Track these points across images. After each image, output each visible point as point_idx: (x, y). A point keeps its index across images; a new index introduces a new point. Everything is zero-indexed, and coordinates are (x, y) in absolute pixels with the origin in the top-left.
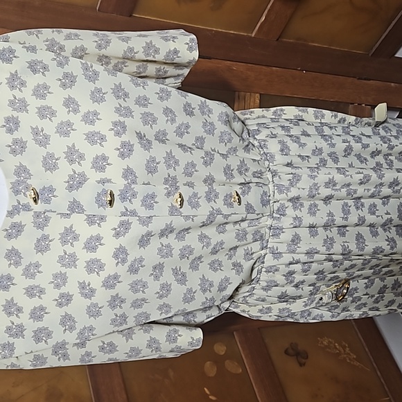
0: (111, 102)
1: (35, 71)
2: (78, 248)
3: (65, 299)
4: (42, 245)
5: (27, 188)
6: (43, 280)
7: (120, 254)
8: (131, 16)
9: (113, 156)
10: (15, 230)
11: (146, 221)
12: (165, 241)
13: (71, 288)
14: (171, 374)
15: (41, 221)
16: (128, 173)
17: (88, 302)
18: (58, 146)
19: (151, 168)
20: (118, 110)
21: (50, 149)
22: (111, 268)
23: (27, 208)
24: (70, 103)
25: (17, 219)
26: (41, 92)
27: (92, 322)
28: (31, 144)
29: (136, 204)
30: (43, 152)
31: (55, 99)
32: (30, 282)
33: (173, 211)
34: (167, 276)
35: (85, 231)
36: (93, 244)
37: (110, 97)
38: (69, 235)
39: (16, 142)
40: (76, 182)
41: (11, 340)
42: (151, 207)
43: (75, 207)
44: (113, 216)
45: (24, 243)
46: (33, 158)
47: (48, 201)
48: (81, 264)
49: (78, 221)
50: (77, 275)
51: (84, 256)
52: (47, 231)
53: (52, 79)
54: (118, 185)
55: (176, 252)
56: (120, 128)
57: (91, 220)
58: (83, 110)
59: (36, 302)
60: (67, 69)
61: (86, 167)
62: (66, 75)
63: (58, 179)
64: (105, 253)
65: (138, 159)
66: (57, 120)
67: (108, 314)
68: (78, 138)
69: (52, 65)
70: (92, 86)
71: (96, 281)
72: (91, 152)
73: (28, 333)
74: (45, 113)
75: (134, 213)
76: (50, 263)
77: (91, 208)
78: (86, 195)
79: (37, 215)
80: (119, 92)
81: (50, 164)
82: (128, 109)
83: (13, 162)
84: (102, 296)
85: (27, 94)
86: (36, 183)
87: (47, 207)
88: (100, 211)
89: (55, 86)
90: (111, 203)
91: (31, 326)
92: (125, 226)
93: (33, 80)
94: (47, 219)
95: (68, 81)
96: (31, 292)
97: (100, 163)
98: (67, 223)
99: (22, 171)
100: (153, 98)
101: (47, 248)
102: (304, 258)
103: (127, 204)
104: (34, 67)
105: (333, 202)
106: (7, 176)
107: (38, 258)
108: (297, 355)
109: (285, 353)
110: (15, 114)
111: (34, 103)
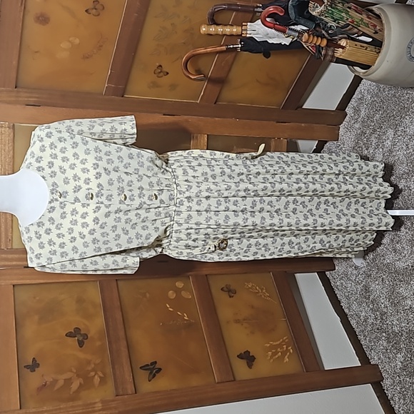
0: (93, 154)
2: (78, 217)
3: (74, 239)
4: (63, 216)
5: (57, 192)
6: (64, 231)
7: (96, 220)
8: (123, 96)
9: (93, 178)
10: (52, 209)
11: (107, 207)
12: (117, 215)
13: (76, 234)
14: (148, 295)
15: (63, 206)
16: (99, 185)
17: (83, 241)
18: (70, 173)
19: (110, 183)
20: (96, 158)
21: (66, 175)
23: (57, 200)
24: (75, 155)
25: (52, 205)
26: (63, 150)
27: (85, 250)
28: (59, 173)
29: (103, 199)
30: (63, 176)
31: (69, 154)
32: (59, 232)
33: (121, 202)
34: (119, 231)
35: (81, 210)
37: (93, 152)
38: (74, 212)
39: (52, 172)
40: (77, 189)
41: (51, 256)
42: (110, 200)
43: (77, 200)
44: (93, 204)
45: (56, 215)
46: (59, 179)
47: (65, 197)
48: (79, 224)
49: (78, 206)
50: (78, 228)
51: (80, 221)
52: (65, 210)
53: (68, 144)
54: (95, 190)
55: (123, 221)
56: (96, 166)
57: (83, 205)
58: (81, 158)
59: (61, 240)
60: (74, 140)
61: (81, 183)
62: (74, 143)
63: (70, 188)
64: (89, 220)
65: (104, 179)
66: (69, 163)
67: (92, 246)
68: (78, 171)
69: (68, 139)
70: (85, 147)
71: (85, 231)
72: (83, 176)
73: (58, 254)
74: (65, 159)
75: (102, 203)
76: (66, 224)
77: (83, 200)
78: (81, 195)
79: (61, 203)
80: (97, 150)
81: (66, 182)
82: (100, 157)
83: (51, 180)
84: (89, 238)
85: (57, 151)
86: (60, 190)
87: (65, 200)
88: (88, 202)
89: (69, 148)
90: (92, 198)
91: (59, 250)
92: (99, 208)
93: (60, 145)
94: (65, 205)
96: (59, 236)
97: (87, 181)
98: (73, 206)
99: (54, 184)
100: (113, 152)
101: (65, 217)
102: (195, 226)
103: (99, 199)
104: (60, 140)
105: (211, 199)
106: (48, 187)
107: (61, 221)
108: (229, 291)
109: (222, 289)
110: (52, 160)
111: (60, 155)
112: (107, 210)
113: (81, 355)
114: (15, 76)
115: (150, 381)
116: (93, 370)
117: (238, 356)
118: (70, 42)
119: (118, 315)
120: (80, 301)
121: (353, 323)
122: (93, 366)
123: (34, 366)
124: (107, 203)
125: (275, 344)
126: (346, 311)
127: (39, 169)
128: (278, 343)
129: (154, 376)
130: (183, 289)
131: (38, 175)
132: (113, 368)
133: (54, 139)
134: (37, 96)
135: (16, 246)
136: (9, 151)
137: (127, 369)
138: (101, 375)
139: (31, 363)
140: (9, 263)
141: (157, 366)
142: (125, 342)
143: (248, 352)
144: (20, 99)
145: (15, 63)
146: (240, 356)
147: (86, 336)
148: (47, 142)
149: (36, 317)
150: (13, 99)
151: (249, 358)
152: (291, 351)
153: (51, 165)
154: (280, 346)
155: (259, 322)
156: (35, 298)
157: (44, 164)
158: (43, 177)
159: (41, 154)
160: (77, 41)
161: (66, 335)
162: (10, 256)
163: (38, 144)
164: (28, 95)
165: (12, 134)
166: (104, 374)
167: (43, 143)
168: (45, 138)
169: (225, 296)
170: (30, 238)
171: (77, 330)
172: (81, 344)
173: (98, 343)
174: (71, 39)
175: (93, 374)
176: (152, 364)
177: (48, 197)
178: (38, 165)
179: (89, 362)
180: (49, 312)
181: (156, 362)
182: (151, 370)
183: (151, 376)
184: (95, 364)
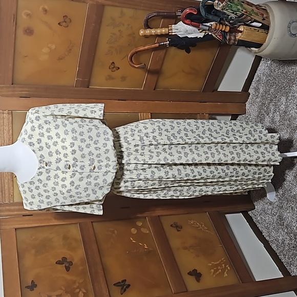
0: (71, 134)
1: (46, 124)
2: (59, 180)
4: (48, 178)
5: (44, 162)
6: (49, 188)
7: (72, 183)
8: (88, 87)
9: (70, 154)
10: (40, 174)
11: (81, 173)
12: (89, 180)
14: (116, 232)
15: (48, 171)
16: (75, 159)
17: (63, 196)
18: (53, 149)
19: (83, 156)
20: (72, 138)
21: (51, 150)
22: (69, 187)
23: (43, 167)
24: (57, 134)
25: (40, 170)
26: (48, 130)
27: (64, 201)
28: (45, 148)
29: (78, 169)
30: (48, 151)
31: (53, 133)
32: (45, 188)
33: (91, 171)
34: (89, 191)
35: (61, 176)
36: (63, 180)
37: (70, 133)
38: (56, 176)
39: (40, 147)
40: (59, 160)
42: (83, 169)
43: (58, 168)
44: (70, 172)
45: (43, 177)
46: (45, 152)
47: (50, 166)
48: (60, 185)
49: (59, 173)
50: (59, 188)
52: (49, 174)
53: (52, 126)
54: (71, 162)
55: (93, 184)
57: (63, 172)
58: (61, 138)
59: (47, 194)
60: (56, 123)
61: (61, 156)
62: (56, 125)
63: (53, 159)
64: (67, 183)
66: (53, 141)
67: (69, 199)
69: (52, 122)
70: (65, 129)
71: (64, 190)
72: (63, 152)
73: (45, 203)
74: (50, 138)
75: (77, 171)
76: (51, 184)
77: (63, 169)
78: (62, 165)
79: (47, 170)
80: (74, 131)
81: (50, 154)
83: (40, 153)
85: (44, 131)
86: (46, 160)
87: (50, 168)
88: (66, 170)
89: (53, 129)
90: (69, 168)
91: (46, 201)
92: (74, 175)
93: (46, 126)
94: (50, 171)
95: (57, 127)
96: (45, 191)
97: (66, 155)
98: (56, 172)
99: (42, 156)
101: (50, 179)
103: (74, 168)
104: (46, 122)
106: (38, 158)
107: (47, 182)
108: (177, 227)
109: (171, 226)
110: (40, 138)
111: (46, 134)
112: (81, 176)
113: (68, 277)
114: (11, 75)
115: (122, 294)
116: (78, 287)
117: (188, 274)
118: (49, 47)
119: (95, 247)
120: (65, 238)
121: (274, 246)
122: (78, 285)
123: (33, 286)
124: (80, 171)
125: (215, 263)
126: (267, 238)
127: (31, 144)
128: (218, 262)
129: (125, 290)
130: (142, 226)
131: (30, 149)
132: (93, 285)
133: (41, 121)
134: (27, 90)
135: (16, 200)
136: (9, 130)
137: (103, 285)
138: (85, 291)
139: (30, 285)
140: (12, 213)
141: (127, 283)
142: (101, 266)
143: (195, 270)
144: (16, 93)
145: (11, 65)
146: (190, 274)
147: (71, 263)
148: (36, 124)
149: (33, 251)
150: (10, 93)
151: (196, 275)
152: (229, 268)
153: (39, 141)
154: (220, 265)
155: (202, 248)
156: (31, 237)
157: (34, 140)
158: (34, 151)
159: (32, 133)
160: (54, 47)
161: (56, 263)
162: (12, 208)
163: (30, 125)
164: (21, 89)
165: (11, 118)
166: (87, 290)
167: (34, 124)
168: (35, 121)
169: (174, 230)
170: (25, 192)
171: (64, 259)
172: (68, 269)
173: (81, 268)
174: (49, 45)
175: (78, 290)
176: (123, 281)
177: (38, 165)
178: (30, 141)
179: (74, 282)
180: (43, 247)
181: (125, 280)
182: (123, 286)
183: (123, 291)
184: (79, 283)
